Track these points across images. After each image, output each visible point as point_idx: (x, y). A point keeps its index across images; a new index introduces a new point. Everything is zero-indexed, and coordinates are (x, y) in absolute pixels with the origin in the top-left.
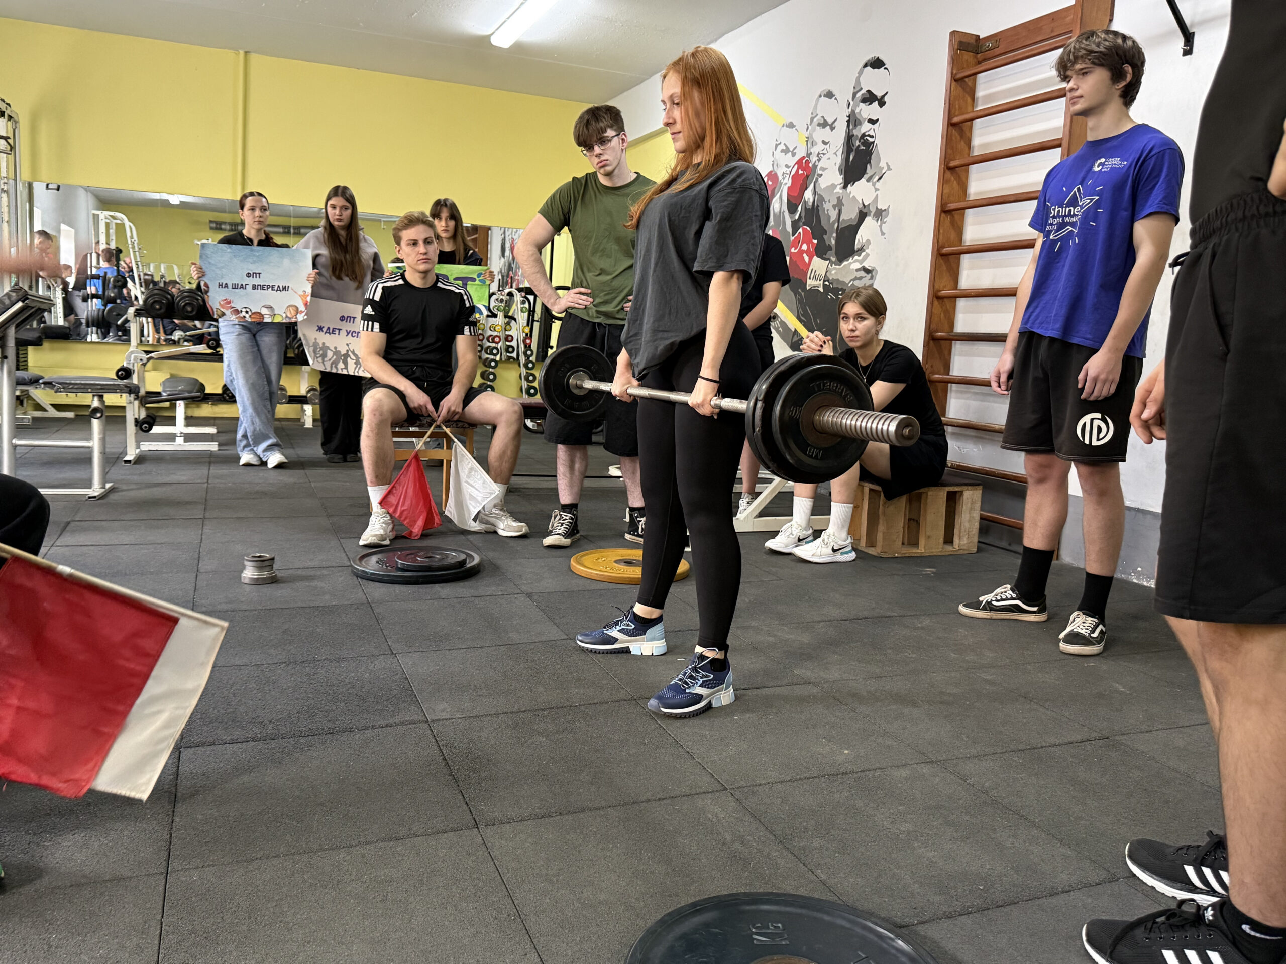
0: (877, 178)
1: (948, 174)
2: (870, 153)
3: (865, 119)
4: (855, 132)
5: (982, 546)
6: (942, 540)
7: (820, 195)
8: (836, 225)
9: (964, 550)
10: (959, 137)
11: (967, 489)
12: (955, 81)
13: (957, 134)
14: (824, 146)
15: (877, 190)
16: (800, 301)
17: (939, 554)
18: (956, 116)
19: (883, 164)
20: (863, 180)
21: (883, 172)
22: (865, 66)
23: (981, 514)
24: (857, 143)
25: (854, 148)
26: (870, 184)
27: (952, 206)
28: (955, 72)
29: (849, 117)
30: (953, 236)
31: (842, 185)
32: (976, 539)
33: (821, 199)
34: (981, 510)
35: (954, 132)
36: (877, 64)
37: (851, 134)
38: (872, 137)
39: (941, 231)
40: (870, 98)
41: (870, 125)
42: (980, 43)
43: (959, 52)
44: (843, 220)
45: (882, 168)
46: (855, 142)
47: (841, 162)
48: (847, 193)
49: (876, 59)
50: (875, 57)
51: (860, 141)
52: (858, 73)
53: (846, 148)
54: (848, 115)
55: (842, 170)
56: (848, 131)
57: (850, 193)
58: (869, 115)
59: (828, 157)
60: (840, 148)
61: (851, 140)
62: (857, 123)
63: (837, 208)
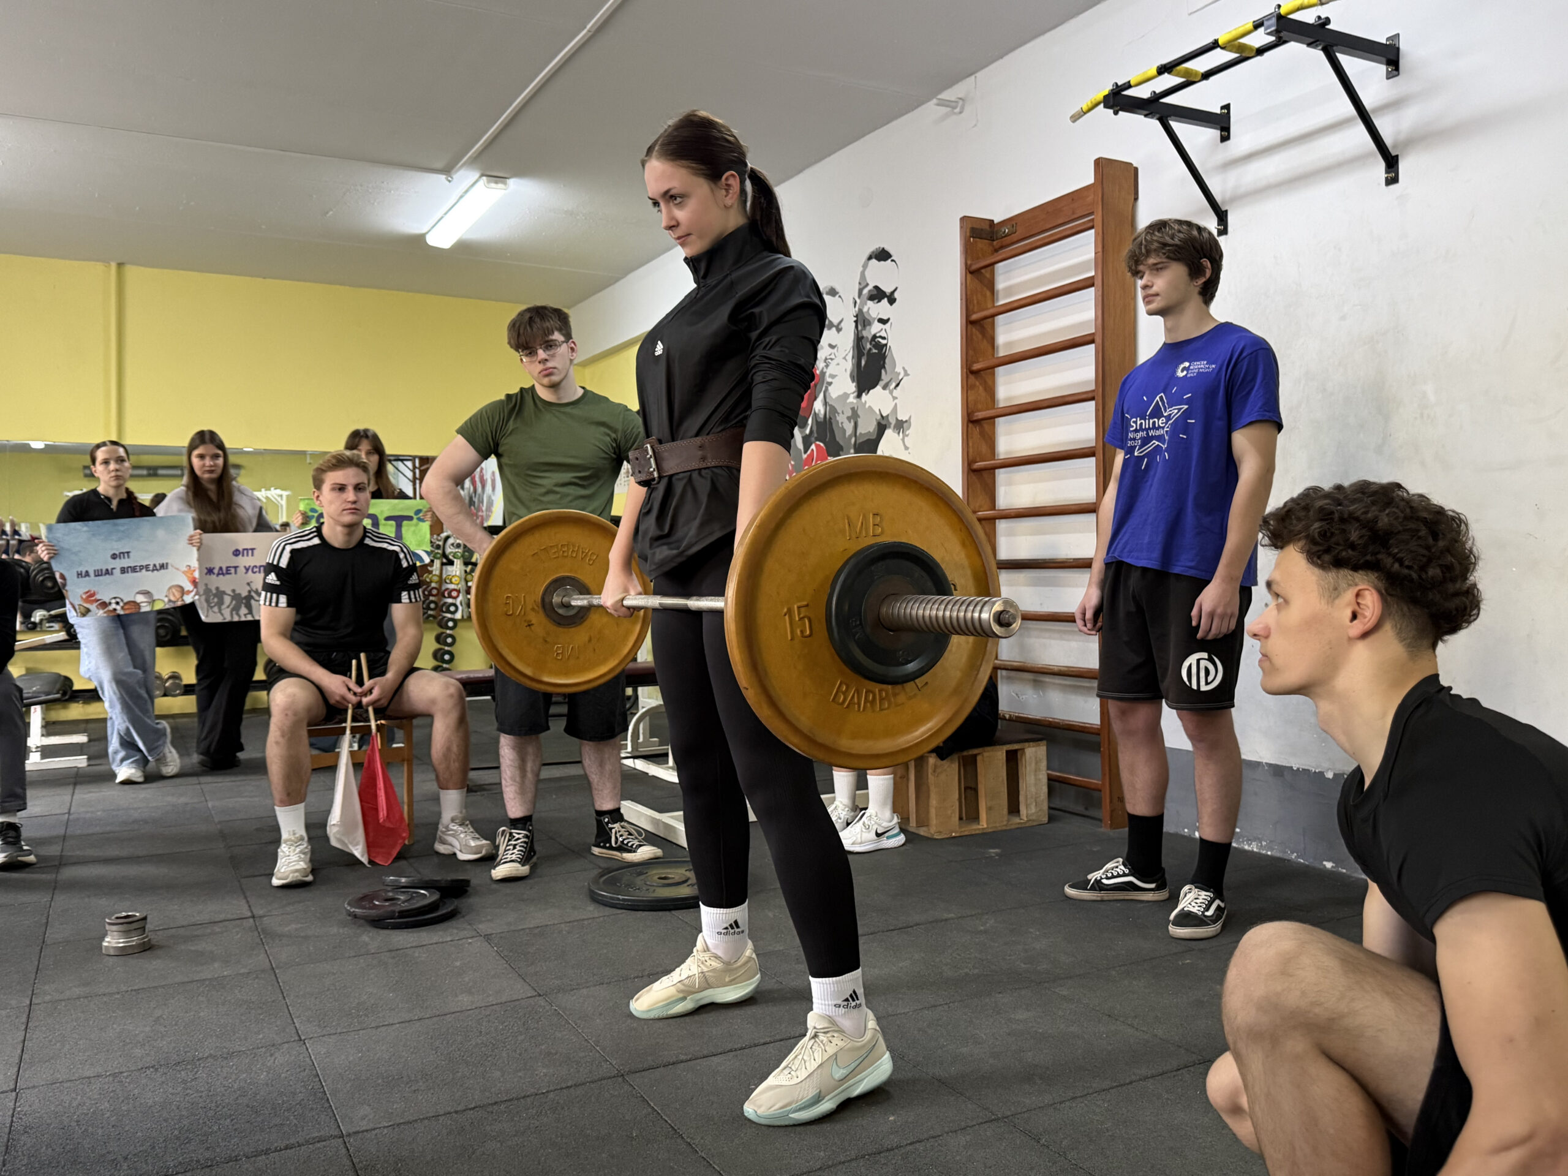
0: (894, 385)
1: (972, 378)
2: (884, 357)
3: (875, 319)
4: (865, 333)
5: (1055, 814)
6: (1005, 811)
7: (831, 406)
8: (853, 440)
9: (1033, 821)
10: (980, 336)
11: (1029, 747)
12: (971, 273)
13: (978, 333)
14: (831, 350)
15: (895, 398)
17: (1004, 828)
18: (974, 313)
19: (897, 370)
20: (879, 388)
21: (900, 377)
22: (870, 258)
23: (1048, 775)
24: (868, 346)
25: (865, 352)
26: (887, 392)
27: (980, 415)
28: (969, 262)
29: (857, 316)
30: (984, 449)
31: (856, 394)
32: (1045, 807)
33: (834, 410)
34: (1048, 768)
35: (974, 330)
36: (882, 255)
37: (860, 335)
38: (884, 338)
39: (970, 444)
40: (878, 295)
41: (881, 326)
42: (995, 229)
43: (972, 240)
44: (861, 434)
45: (899, 374)
46: (866, 345)
47: (852, 368)
48: (862, 402)
49: (881, 250)
50: (880, 248)
51: (871, 343)
52: (863, 266)
53: (856, 352)
54: (855, 314)
55: (854, 377)
56: (856, 332)
57: (865, 403)
58: (879, 314)
59: (837, 362)
60: (849, 352)
61: (860, 343)
62: (866, 323)
63: (852, 420)
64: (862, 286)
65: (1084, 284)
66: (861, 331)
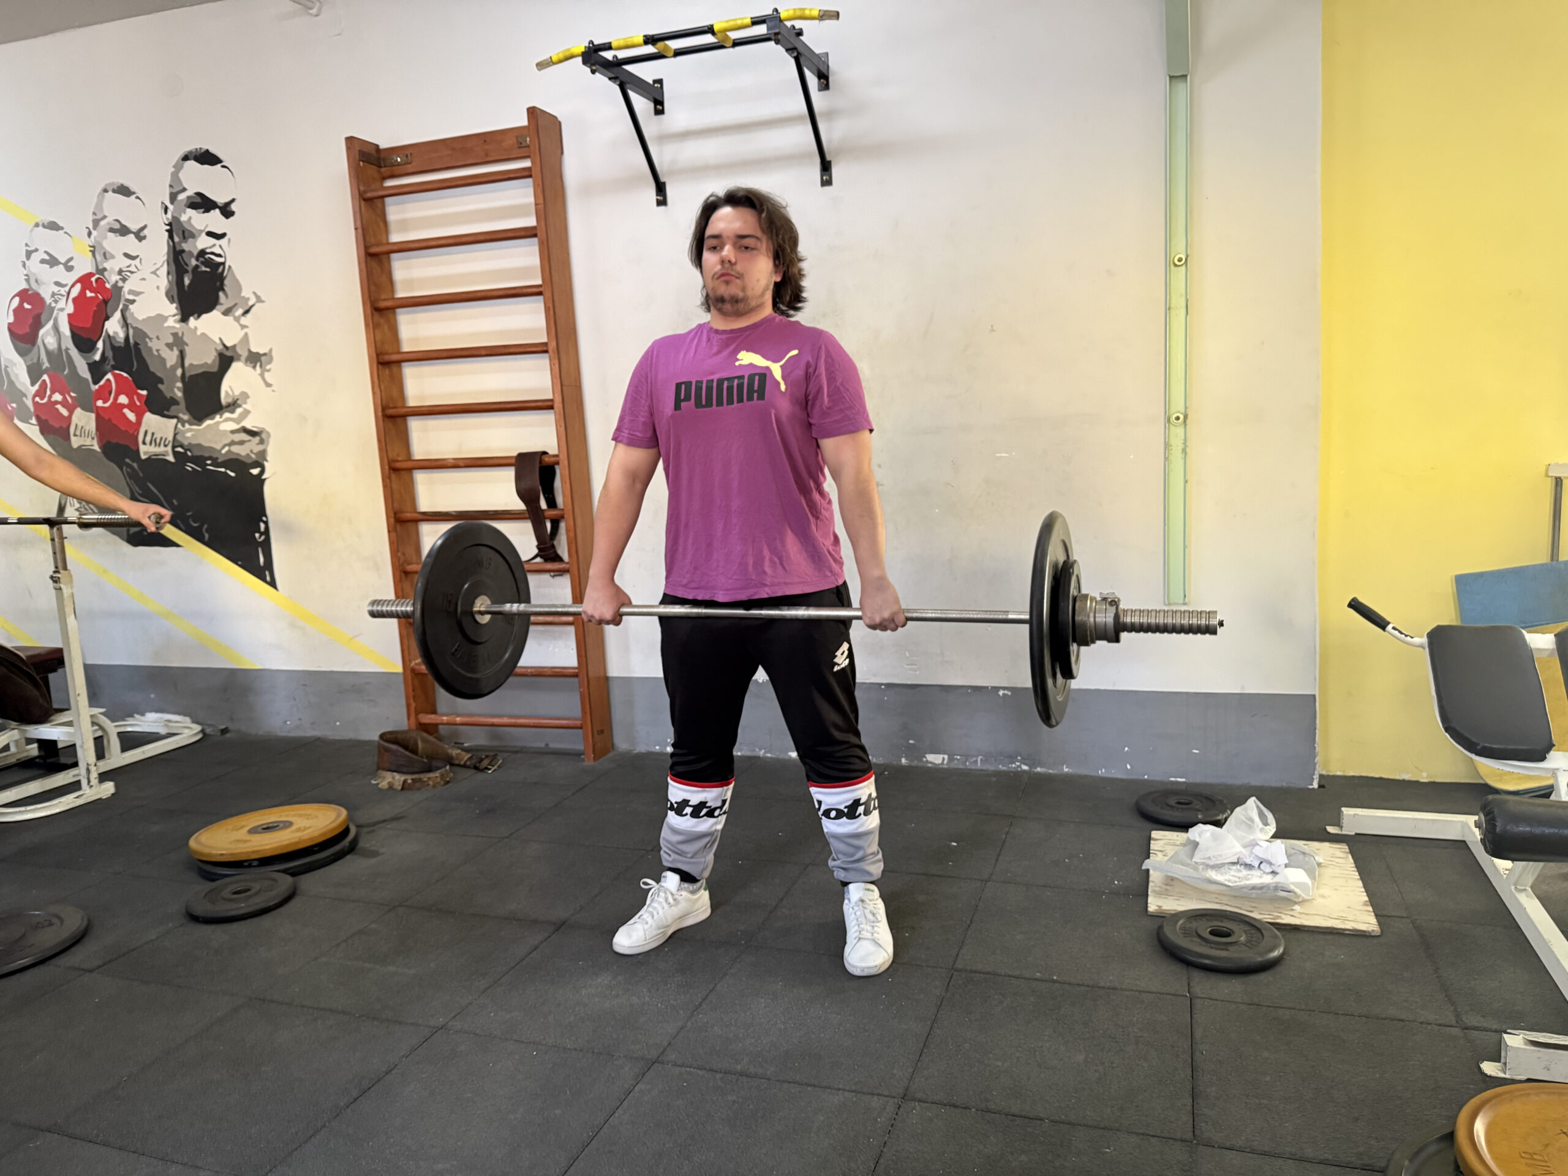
0: (240, 311)
1: (374, 315)
2: (221, 278)
3: (201, 231)
4: (185, 246)
7: (135, 329)
8: (179, 372)
10: (378, 271)
12: (365, 200)
13: (375, 267)
14: (129, 262)
15: (243, 327)
16: (132, 476)
18: (371, 245)
19: (246, 293)
20: (216, 314)
21: (250, 303)
22: (186, 158)
25: (190, 269)
26: (229, 319)
27: (387, 357)
28: (362, 188)
29: (170, 224)
30: (395, 394)
31: (178, 317)
33: (141, 334)
35: (374, 264)
36: (207, 158)
37: (178, 248)
38: (219, 256)
39: (383, 388)
40: (203, 203)
42: (382, 155)
43: (361, 163)
44: (191, 365)
45: (248, 299)
46: (190, 261)
47: (168, 286)
48: (190, 328)
49: (202, 151)
50: (201, 149)
51: (197, 260)
52: (174, 167)
53: (173, 268)
54: (167, 223)
55: (172, 297)
56: (171, 243)
57: (196, 328)
58: (207, 226)
59: (142, 277)
60: (162, 266)
61: (180, 257)
62: (186, 234)
63: (175, 348)
64: (174, 191)
65: (523, 233)
66: (180, 243)
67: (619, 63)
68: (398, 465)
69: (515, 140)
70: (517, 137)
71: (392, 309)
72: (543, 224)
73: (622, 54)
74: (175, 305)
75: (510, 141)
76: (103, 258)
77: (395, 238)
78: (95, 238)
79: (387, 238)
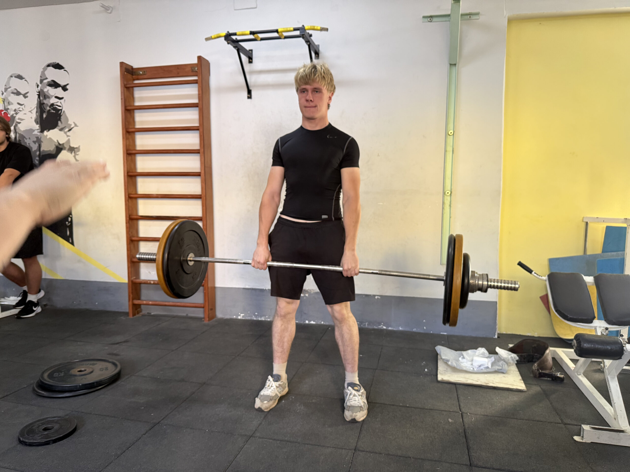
0: (67, 130)
1: (126, 134)
3: (52, 96)
4: (45, 102)
7: (20, 134)
10: (129, 117)
12: (126, 88)
14: (19, 106)
18: (127, 106)
19: (70, 122)
20: (56, 130)
22: (48, 66)
25: (46, 111)
26: (62, 133)
28: (125, 83)
29: (39, 92)
33: (22, 136)
35: (127, 113)
36: (58, 66)
37: (42, 102)
38: (60, 106)
39: (128, 164)
40: (54, 85)
42: (134, 71)
43: (126, 73)
44: (43, 151)
45: (71, 125)
46: (47, 108)
47: (36, 117)
48: (44, 135)
49: (56, 63)
50: (55, 62)
51: (50, 107)
52: (43, 69)
53: (39, 110)
54: (38, 91)
55: (37, 122)
56: (39, 100)
57: (47, 136)
58: (55, 94)
59: (24, 113)
60: (34, 109)
61: (42, 106)
62: (46, 97)
63: (37, 143)
64: (42, 79)
65: (192, 105)
66: (43, 100)
67: (237, 41)
68: (132, 196)
69: (190, 69)
70: (191, 68)
71: (134, 132)
72: (201, 102)
73: (239, 38)
74: (38, 125)
75: (188, 69)
76: (8, 103)
77: (137, 104)
78: (5, 95)
79: (134, 104)
